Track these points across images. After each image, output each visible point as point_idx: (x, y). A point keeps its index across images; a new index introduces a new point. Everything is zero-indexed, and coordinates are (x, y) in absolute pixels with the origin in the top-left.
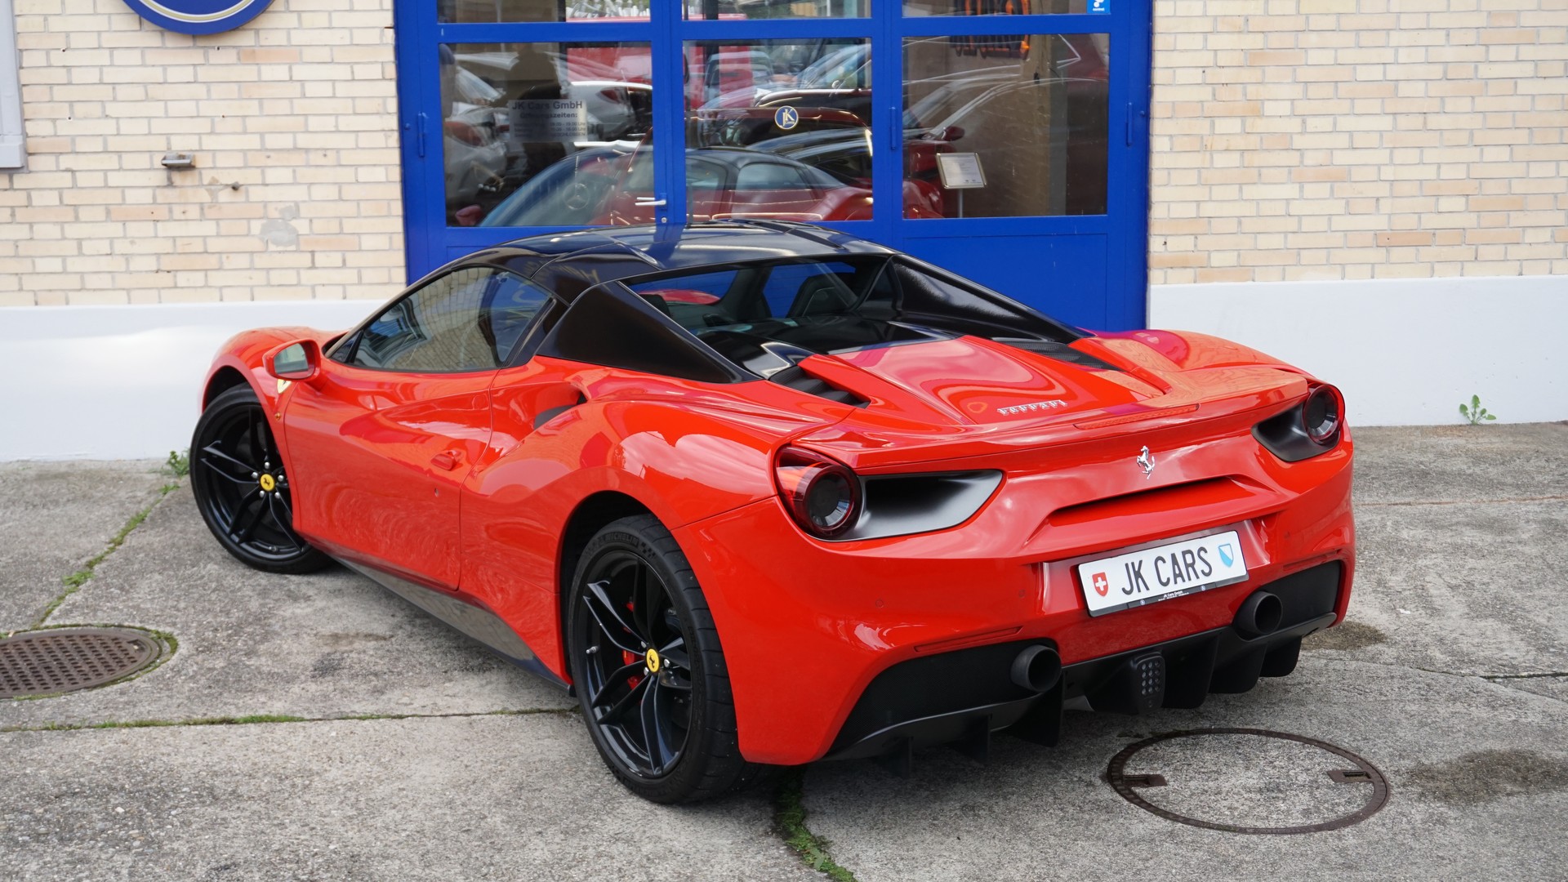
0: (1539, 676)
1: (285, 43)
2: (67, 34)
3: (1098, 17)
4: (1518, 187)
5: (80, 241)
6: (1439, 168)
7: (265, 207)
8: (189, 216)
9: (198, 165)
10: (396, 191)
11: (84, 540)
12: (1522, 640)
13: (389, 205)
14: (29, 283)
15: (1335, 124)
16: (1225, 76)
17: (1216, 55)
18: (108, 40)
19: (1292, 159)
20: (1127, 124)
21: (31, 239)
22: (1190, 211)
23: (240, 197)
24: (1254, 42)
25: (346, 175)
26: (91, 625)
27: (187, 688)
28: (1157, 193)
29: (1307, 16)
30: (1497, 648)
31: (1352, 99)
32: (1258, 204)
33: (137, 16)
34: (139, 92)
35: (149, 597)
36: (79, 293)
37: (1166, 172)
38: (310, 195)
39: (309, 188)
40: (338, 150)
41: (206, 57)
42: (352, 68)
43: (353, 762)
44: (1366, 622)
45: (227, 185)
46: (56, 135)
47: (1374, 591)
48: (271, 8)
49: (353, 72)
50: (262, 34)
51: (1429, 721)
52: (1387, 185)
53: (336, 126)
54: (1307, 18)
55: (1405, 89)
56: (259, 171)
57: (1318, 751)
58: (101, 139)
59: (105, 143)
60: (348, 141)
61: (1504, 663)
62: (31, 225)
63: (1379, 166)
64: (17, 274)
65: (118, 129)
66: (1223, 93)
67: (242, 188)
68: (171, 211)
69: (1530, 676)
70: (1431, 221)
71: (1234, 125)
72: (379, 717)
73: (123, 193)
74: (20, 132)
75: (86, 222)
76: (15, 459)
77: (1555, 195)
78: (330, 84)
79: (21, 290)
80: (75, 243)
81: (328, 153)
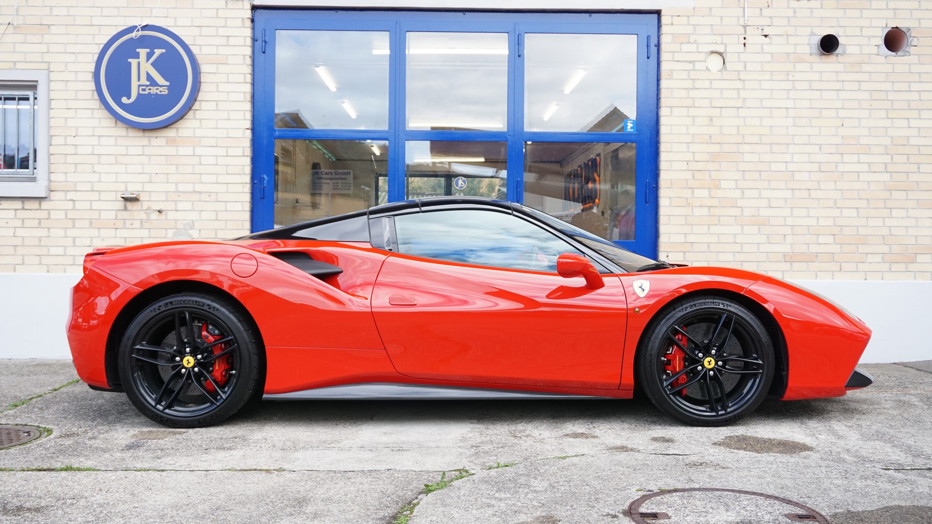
0: (918, 469)
1: (192, 136)
2: (77, 128)
3: (630, 134)
4: (862, 231)
5: (74, 238)
6: (818, 219)
7: (176, 222)
8: (134, 226)
9: (140, 200)
10: (247, 216)
11: (37, 389)
12: (901, 451)
13: (243, 223)
14: (45, 260)
15: (760, 194)
16: (699, 166)
17: (694, 155)
18: (98, 132)
19: (737, 212)
20: (646, 192)
21: (48, 236)
22: (681, 239)
23: (163, 216)
24: (715, 148)
25: (221, 206)
26: (8, 424)
27: (39, 453)
28: (663, 229)
29: (743, 136)
30: (886, 455)
31: (769, 181)
32: (718, 236)
33: (114, 120)
34: (112, 159)
35: (53, 413)
36: (72, 266)
37: (668, 216)
38: (200, 217)
39: (200, 213)
40: (217, 193)
41: (149, 141)
42: (227, 149)
43: (115, 492)
44: (797, 440)
45: (156, 210)
46: (66, 181)
47: (799, 427)
48: (185, 117)
49: (227, 152)
50: (180, 130)
51: (851, 489)
52: (790, 227)
53: (217, 180)
54: (743, 137)
55: (798, 176)
56: (174, 202)
57: (776, 502)
58: (90, 183)
59: (92, 186)
60: (223, 188)
61: (893, 462)
62: (49, 229)
63: (785, 217)
64: (39, 255)
65: (100, 179)
66: (698, 175)
67: (164, 212)
68: (125, 223)
69: (912, 469)
70: (814, 249)
71: (705, 193)
72: (148, 470)
73: (100, 213)
74: (47, 178)
75: (78, 228)
76: (29, 358)
77: (883, 237)
78: (215, 157)
79: (40, 264)
80: (72, 239)
81: (211, 194)
